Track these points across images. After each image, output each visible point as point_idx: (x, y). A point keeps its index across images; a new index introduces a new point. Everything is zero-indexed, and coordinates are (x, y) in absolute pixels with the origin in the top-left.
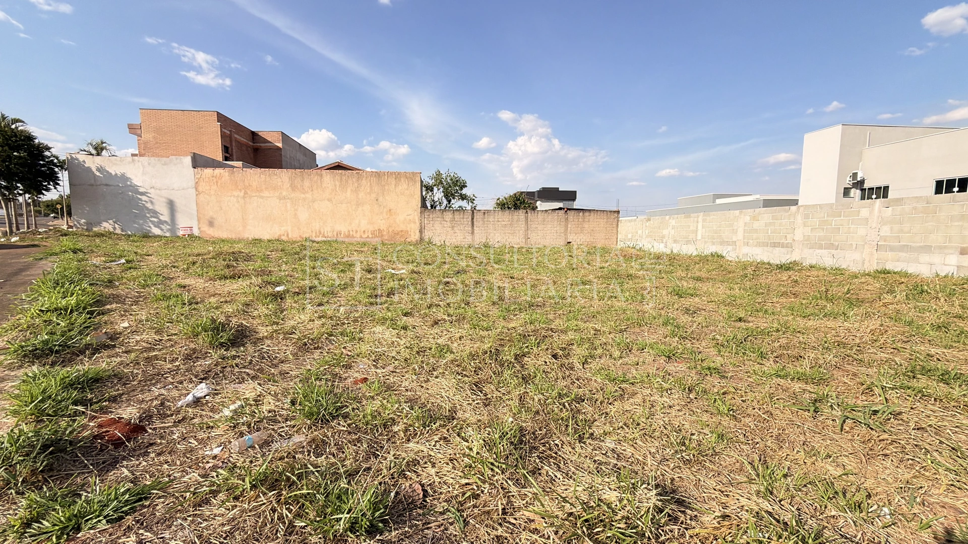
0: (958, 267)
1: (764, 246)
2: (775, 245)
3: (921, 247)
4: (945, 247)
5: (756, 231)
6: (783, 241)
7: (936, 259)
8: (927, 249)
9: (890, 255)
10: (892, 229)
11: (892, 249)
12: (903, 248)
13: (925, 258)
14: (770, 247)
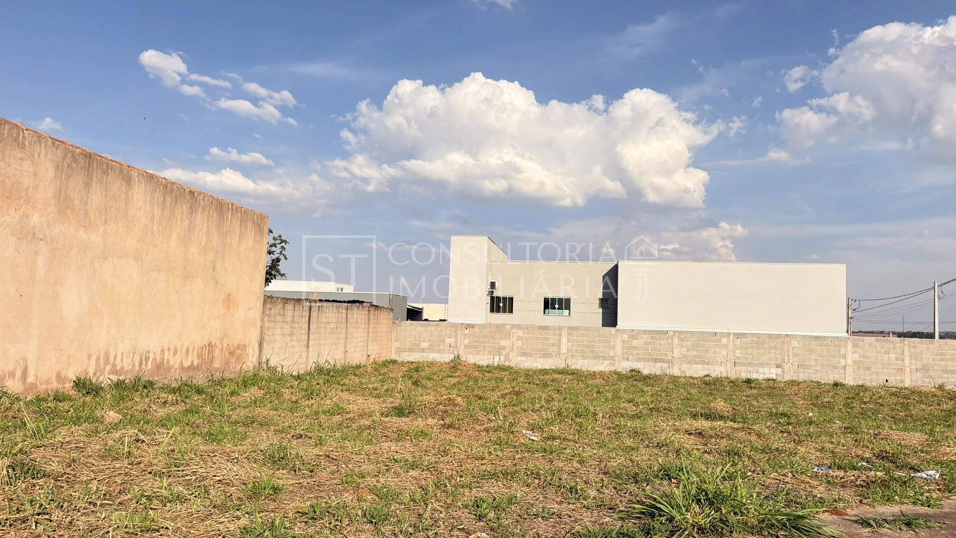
0: (776, 374)
1: (645, 361)
2: (656, 361)
3: (758, 363)
4: (770, 364)
5: (636, 348)
6: (664, 357)
7: (766, 370)
8: (762, 365)
9: (743, 368)
10: (741, 352)
11: (744, 365)
12: (750, 364)
13: (761, 370)
14: (652, 362)
